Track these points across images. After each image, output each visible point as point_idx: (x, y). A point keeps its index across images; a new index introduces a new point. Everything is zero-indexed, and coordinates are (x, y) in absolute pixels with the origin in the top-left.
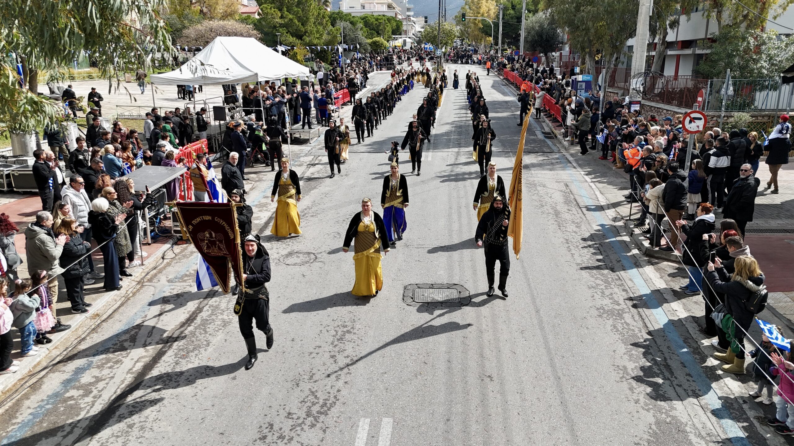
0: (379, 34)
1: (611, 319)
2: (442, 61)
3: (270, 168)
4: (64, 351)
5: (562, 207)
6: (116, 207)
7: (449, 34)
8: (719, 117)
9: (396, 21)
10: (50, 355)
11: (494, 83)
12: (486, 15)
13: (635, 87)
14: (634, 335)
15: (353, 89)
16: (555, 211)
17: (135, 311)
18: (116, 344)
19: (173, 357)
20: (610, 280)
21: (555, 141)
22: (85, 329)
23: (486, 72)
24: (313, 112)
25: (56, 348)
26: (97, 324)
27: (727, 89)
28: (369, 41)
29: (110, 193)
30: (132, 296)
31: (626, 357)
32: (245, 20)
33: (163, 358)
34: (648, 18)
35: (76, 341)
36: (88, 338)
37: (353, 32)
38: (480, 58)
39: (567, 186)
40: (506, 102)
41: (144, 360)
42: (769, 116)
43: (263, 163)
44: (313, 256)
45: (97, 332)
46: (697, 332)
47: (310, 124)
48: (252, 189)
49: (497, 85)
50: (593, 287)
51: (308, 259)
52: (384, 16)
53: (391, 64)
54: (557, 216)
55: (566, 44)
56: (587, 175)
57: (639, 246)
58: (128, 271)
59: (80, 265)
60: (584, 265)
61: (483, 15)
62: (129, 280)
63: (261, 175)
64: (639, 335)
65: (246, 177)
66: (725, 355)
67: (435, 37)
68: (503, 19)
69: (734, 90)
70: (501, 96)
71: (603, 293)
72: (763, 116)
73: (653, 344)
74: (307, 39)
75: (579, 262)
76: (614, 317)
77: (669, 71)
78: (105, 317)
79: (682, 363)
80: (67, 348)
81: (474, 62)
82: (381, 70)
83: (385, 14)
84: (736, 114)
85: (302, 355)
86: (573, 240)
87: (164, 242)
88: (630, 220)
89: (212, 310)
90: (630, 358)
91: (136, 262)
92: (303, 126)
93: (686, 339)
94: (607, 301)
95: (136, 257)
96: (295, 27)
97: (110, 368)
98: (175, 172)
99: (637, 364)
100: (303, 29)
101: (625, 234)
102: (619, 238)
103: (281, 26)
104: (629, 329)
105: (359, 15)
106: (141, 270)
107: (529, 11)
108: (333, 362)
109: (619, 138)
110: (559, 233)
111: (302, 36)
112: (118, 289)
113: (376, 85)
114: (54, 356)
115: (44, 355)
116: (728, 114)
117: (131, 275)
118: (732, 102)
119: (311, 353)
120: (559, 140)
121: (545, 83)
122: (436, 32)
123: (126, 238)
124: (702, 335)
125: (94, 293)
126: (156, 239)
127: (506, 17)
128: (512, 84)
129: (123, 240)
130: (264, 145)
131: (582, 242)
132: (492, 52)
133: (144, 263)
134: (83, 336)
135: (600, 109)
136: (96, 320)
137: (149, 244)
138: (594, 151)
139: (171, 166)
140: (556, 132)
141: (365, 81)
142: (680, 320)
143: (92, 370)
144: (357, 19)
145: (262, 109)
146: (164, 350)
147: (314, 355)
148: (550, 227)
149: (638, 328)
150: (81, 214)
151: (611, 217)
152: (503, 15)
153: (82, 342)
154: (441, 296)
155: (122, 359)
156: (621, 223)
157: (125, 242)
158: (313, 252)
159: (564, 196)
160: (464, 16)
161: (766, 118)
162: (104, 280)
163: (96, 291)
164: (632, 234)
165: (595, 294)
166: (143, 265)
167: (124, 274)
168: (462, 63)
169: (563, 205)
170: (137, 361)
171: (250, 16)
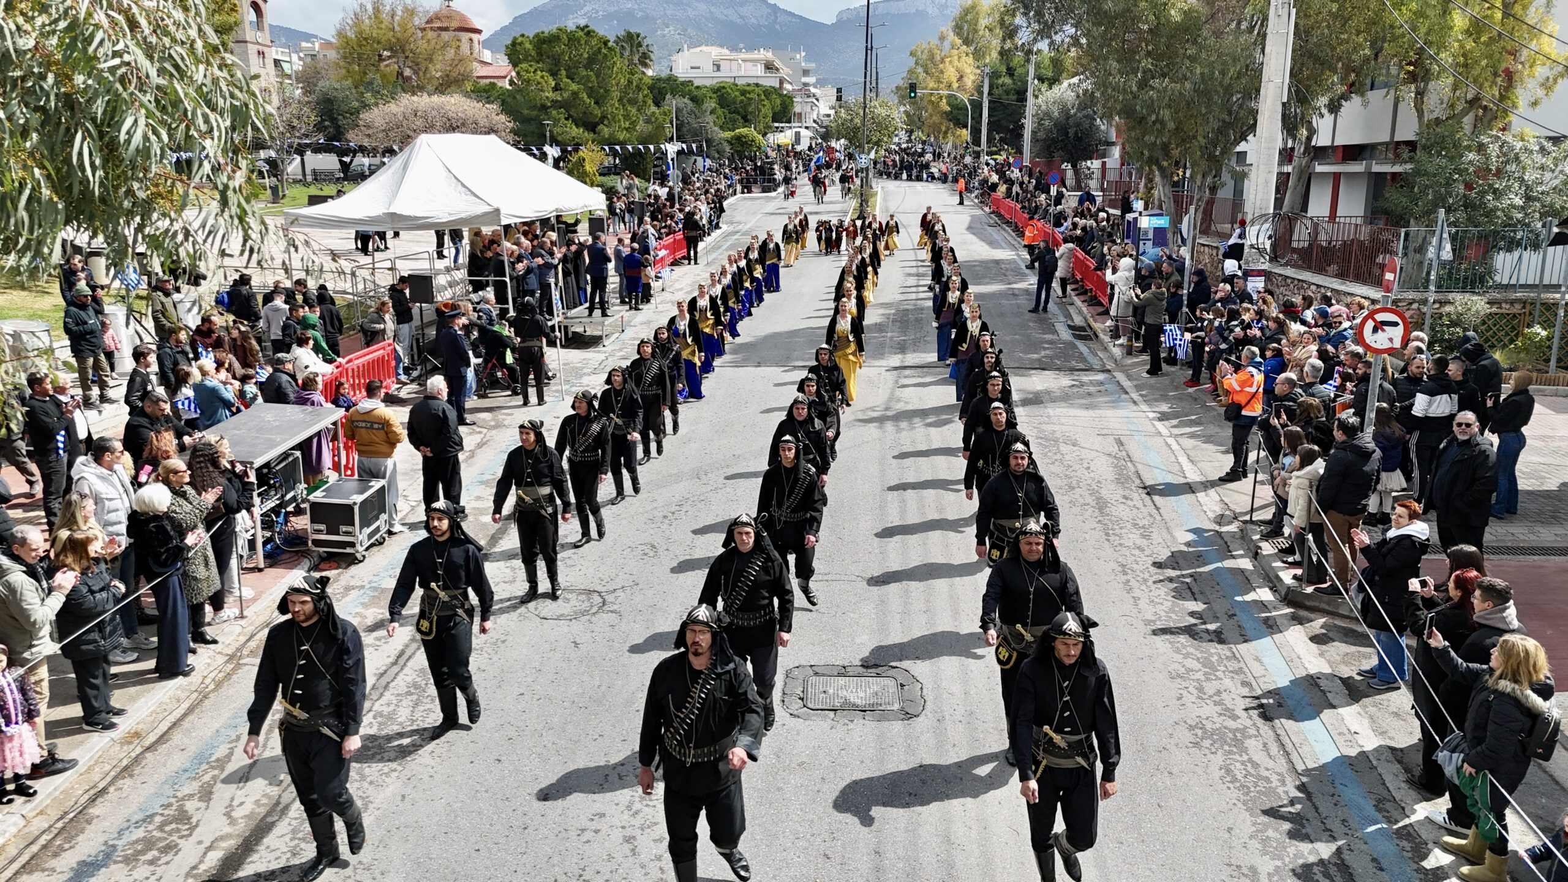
0: (746, 121)
1: (1220, 752)
2: (871, 175)
3: (519, 400)
4: (59, 820)
5: (1111, 492)
6: (187, 499)
7: (884, 127)
8: (1424, 302)
9: (781, 95)
10: (27, 830)
11: (972, 221)
12: (955, 85)
13: (1254, 242)
14: (1270, 792)
15: (693, 234)
16: (1098, 499)
17: (217, 725)
18: (170, 805)
19: (287, 838)
20: (1214, 659)
21: (1093, 345)
22: (108, 767)
23: (957, 199)
24: (613, 281)
25: (41, 813)
26: (133, 755)
27: (1440, 247)
28: (728, 134)
29: (176, 472)
30: (213, 690)
31: (1255, 844)
32: (485, 92)
33: (265, 840)
34: (1280, 108)
35: (86, 797)
36: (111, 789)
37: (697, 117)
38: (944, 170)
39: (1120, 443)
40: (997, 262)
41: (224, 844)
42: (1524, 303)
43: (507, 388)
44: (597, 599)
45: (131, 776)
46: (1403, 785)
47: (604, 307)
48: (480, 445)
49: (979, 226)
50: (1179, 676)
51: (585, 605)
52: (757, 85)
53: (769, 181)
54: (1101, 509)
55: (1113, 144)
56: (1160, 419)
57: (1273, 583)
58: (209, 632)
59: (100, 631)
60: (1159, 625)
61: (950, 86)
62: (211, 653)
63: (500, 415)
64: (1280, 790)
65: (469, 418)
66: (1463, 842)
67: (856, 129)
68: (990, 94)
69: (1454, 250)
70: (986, 247)
71: (1200, 689)
72: (1512, 302)
73: (1311, 814)
74: (606, 131)
75: (1149, 616)
76: (1226, 748)
77: (1319, 207)
78: (152, 738)
79: (1374, 860)
80: (66, 813)
81: (933, 178)
82: (750, 191)
83: (761, 82)
84: (1457, 297)
85: (564, 834)
86: (1135, 566)
87: (291, 565)
88: (1251, 522)
89: (380, 724)
90: (1264, 846)
91: (230, 610)
92: (591, 310)
93: (1379, 801)
94: (1209, 710)
95: (229, 600)
96: (582, 109)
97: (152, 862)
98: (319, 417)
99: (1279, 863)
100: (598, 112)
101: (1241, 552)
102: (1228, 563)
103: (556, 104)
104: (1260, 777)
105: (708, 83)
106: (238, 629)
107: (1041, 80)
108: (629, 853)
109: (1223, 346)
110: (1108, 551)
111: (596, 125)
112: (186, 674)
113: (739, 223)
114: (37, 833)
115: (14, 830)
116: (1440, 296)
117: (215, 642)
118: (1450, 274)
119: (583, 830)
120: (1102, 343)
121: (1075, 226)
122: (858, 121)
123: (207, 564)
124: (1413, 793)
125: (134, 684)
126: (274, 558)
127: (996, 91)
128: (1008, 223)
129: (202, 568)
130: (509, 353)
131: (1153, 570)
132: (968, 160)
133: (245, 613)
134: (101, 786)
135: (1186, 285)
136: (132, 747)
137: (260, 570)
138: (1173, 369)
139: (313, 404)
140: (1097, 326)
141: (719, 217)
142: (1363, 754)
143: (113, 867)
144: (704, 91)
145: (507, 280)
146: (269, 820)
147: (588, 835)
148: (1087, 536)
149: (1279, 774)
150: (112, 517)
151: (1212, 515)
152: (991, 87)
153: (100, 800)
154: (862, 695)
155: (179, 841)
156: (1233, 528)
157: (205, 573)
158: (599, 588)
159: (1116, 466)
160: (913, 87)
161: (1518, 306)
162: (156, 653)
163: (139, 679)
164: (1257, 553)
165: (1185, 693)
166: (242, 617)
167: (200, 638)
168: (910, 178)
169: (1113, 487)
170: (210, 848)
171: (494, 84)
